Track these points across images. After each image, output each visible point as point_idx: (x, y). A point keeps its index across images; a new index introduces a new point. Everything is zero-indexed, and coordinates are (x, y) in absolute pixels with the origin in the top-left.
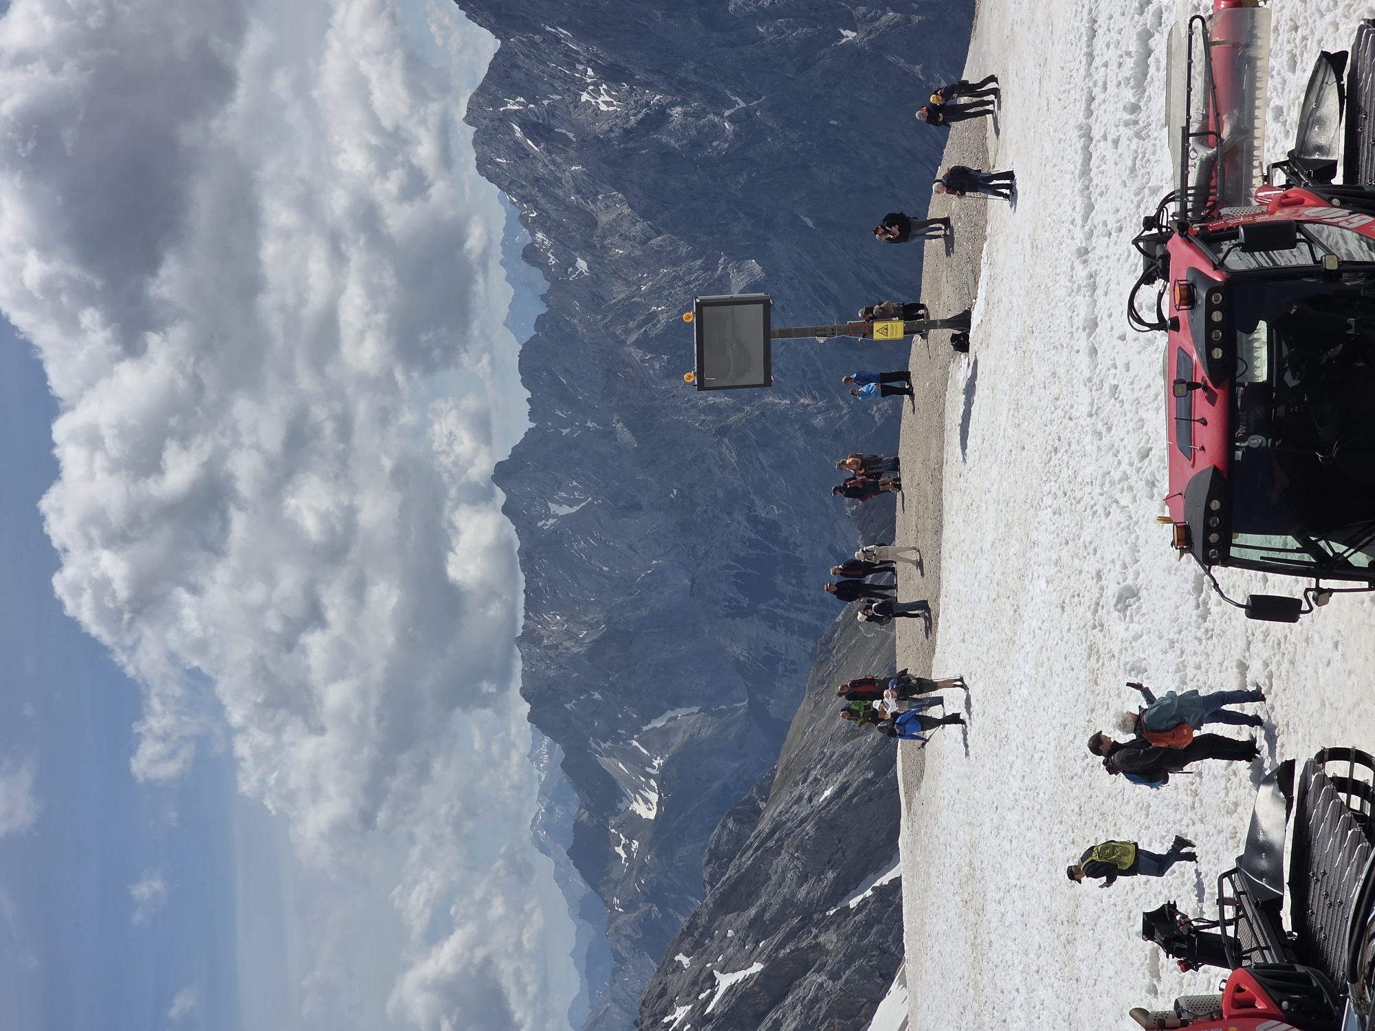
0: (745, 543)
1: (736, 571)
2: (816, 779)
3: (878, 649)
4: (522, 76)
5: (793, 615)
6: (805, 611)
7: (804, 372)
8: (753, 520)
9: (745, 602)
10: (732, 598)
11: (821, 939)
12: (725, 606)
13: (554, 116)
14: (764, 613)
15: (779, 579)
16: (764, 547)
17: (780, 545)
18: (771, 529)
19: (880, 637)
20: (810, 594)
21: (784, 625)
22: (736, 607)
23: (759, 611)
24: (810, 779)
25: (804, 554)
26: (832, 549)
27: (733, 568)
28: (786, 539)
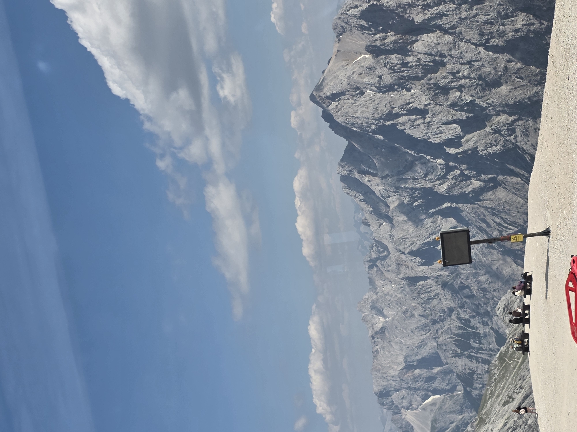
0: (457, 328)
1: (454, 339)
2: (493, 422)
3: (514, 368)
5: (479, 355)
6: (483, 354)
8: (459, 319)
9: (459, 351)
10: (454, 350)
12: (451, 353)
14: (467, 355)
15: (472, 341)
16: (465, 329)
17: (471, 328)
18: (466, 322)
19: (515, 363)
20: (485, 346)
21: (475, 360)
22: (455, 353)
23: (465, 354)
24: (491, 421)
25: (481, 331)
26: (492, 328)
27: (453, 338)
28: (473, 325)
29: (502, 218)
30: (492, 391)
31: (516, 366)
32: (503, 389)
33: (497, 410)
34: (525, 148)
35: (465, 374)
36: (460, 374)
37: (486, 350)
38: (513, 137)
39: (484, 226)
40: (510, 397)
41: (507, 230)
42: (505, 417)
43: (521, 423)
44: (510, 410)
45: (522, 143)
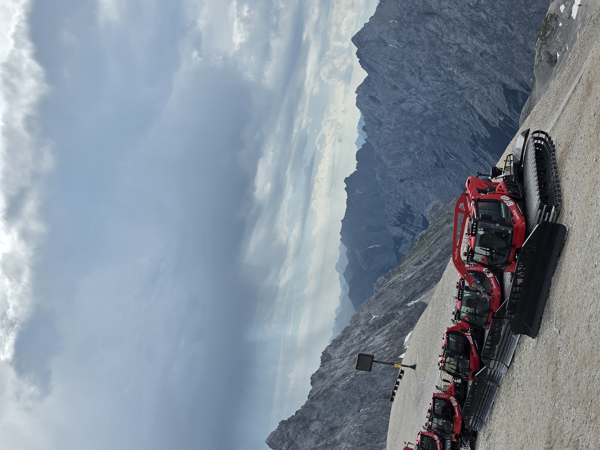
0: (401, 209)
2: (406, 273)
3: (428, 245)
4: (372, 84)
5: (409, 229)
6: (412, 228)
7: (425, 171)
8: (404, 204)
9: (398, 223)
11: (399, 312)
12: (393, 223)
13: (377, 95)
15: (408, 220)
16: (406, 211)
17: (409, 211)
18: (408, 207)
19: (429, 242)
20: (415, 224)
21: (407, 231)
22: (396, 224)
23: (401, 226)
24: (404, 273)
25: (415, 215)
26: (422, 215)
27: (397, 214)
28: (412, 210)
29: (449, 149)
30: (410, 255)
31: (429, 244)
32: (417, 256)
33: (410, 267)
34: (477, 110)
35: (398, 238)
36: (395, 237)
37: (415, 227)
38: (472, 100)
39: (437, 151)
40: (420, 262)
41: (450, 158)
42: (413, 273)
43: (422, 279)
44: (417, 269)
45: (477, 106)
